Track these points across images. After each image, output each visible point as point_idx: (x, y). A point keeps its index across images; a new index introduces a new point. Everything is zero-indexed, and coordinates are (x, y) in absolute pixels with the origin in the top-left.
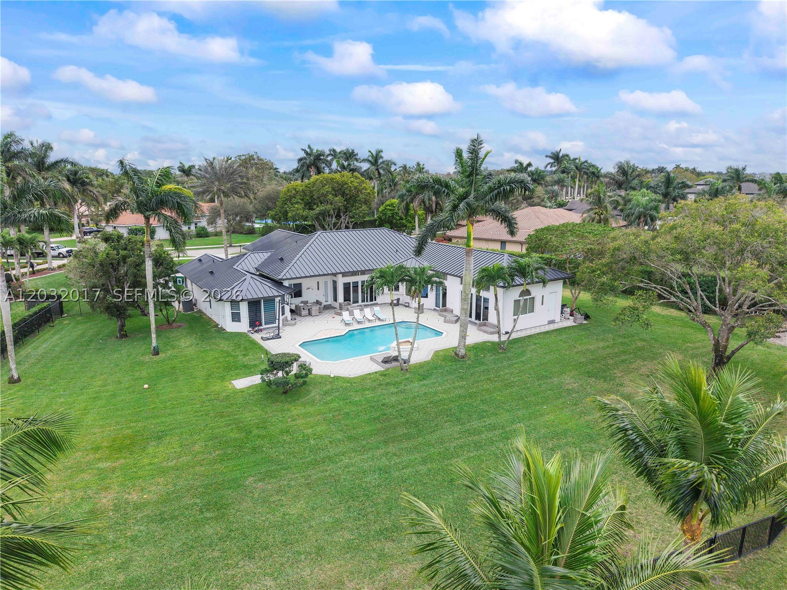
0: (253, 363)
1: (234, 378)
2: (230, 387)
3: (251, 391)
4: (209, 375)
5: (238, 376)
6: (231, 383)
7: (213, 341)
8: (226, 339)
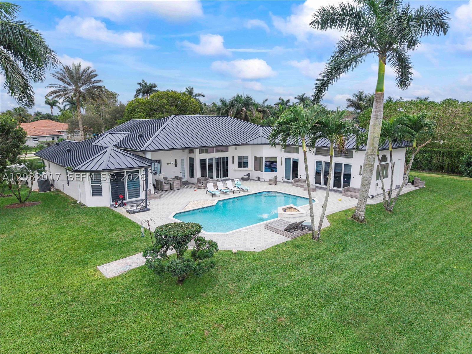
0: (123, 240)
1: (100, 261)
2: (96, 276)
3: (128, 281)
4: (65, 260)
5: (107, 259)
6: (96, 270)
7: (71, 216)
8: (87, 214)
